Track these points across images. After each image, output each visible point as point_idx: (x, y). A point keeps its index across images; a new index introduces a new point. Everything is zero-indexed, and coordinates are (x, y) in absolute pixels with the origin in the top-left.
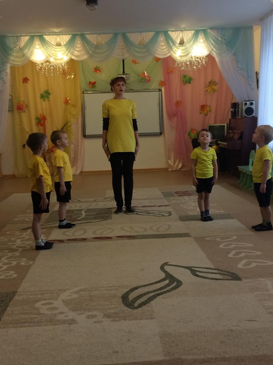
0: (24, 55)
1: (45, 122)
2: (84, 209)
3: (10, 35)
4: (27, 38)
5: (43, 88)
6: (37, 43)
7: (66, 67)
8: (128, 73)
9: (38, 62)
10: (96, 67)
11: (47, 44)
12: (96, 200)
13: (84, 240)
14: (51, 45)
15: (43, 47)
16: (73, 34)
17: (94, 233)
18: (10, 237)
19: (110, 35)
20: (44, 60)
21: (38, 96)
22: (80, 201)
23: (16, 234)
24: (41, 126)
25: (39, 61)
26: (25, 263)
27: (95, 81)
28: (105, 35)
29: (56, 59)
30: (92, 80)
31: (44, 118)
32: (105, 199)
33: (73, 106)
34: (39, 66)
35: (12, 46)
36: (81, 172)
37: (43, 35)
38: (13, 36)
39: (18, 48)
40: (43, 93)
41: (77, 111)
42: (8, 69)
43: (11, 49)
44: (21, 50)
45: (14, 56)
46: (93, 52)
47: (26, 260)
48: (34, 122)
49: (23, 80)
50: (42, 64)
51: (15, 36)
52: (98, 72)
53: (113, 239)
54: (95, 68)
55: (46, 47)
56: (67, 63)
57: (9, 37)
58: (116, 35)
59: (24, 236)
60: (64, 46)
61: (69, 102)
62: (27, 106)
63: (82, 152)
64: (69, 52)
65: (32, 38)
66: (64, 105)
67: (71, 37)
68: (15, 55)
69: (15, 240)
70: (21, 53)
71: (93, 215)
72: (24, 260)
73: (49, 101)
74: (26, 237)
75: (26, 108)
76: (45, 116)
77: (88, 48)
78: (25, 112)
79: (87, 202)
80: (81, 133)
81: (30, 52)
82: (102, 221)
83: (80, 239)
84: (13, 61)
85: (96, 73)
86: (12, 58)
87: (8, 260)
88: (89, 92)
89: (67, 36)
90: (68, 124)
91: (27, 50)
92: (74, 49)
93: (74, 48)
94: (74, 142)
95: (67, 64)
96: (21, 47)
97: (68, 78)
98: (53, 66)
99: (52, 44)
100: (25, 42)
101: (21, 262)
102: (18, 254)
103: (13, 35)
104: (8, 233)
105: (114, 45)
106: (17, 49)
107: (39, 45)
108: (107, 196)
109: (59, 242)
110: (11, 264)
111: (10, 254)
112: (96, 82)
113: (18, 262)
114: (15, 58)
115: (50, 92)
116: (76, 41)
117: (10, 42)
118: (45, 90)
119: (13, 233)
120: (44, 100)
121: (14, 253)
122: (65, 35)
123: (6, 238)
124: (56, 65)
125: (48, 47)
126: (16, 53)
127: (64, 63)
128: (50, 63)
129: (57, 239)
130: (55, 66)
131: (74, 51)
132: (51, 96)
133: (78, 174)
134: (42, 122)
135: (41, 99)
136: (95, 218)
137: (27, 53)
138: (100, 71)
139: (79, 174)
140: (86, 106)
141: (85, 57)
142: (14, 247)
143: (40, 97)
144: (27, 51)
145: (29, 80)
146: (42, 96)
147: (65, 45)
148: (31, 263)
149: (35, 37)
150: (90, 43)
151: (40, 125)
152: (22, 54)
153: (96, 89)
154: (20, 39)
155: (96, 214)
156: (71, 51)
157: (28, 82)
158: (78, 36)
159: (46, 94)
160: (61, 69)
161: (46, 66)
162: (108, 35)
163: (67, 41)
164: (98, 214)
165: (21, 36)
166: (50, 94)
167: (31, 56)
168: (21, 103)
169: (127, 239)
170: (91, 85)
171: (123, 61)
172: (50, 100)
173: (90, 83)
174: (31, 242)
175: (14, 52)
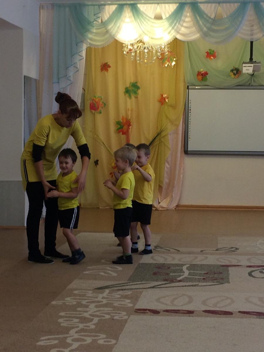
0: (107, 32)
1: (128, 128)
2: (185, 265)
3: (90, 3)
4: (113, 8)
5: (130, 79)
6: (127, 14)
7: (166, 50)
8: (257, 61)
9: (127, 43)
10: (209, 50)
11: (142, 16)
12: (203, 251)
13: (190, 312)
14: (147, 18)
15: (136, 22)
16: (180, 3)
17: (204, 303)
18: (80, 299)
19: (236, 4)
20: (135, 40)
21: (122, 90)
22: (179, 251)
23: (88, 295)
24: (123, 134)
25: (128, 41)
26: (105, 342)
27: (206, 71)
28: (228, 4)
29: (152, 38)
30: (202, 70)
31: (128, 123)
32: (217, 250)
33: (171, 106)
34: (127, 47)
35: (91, 18)
36: (177, 206)
37: (136, 4)
38: (94, 5)
39: (100, 22)
40: (129, 87)
41: (177, 115)
42: (83, 51)
43: (90, 23)
44: (104, 24)
45: (94, 33)
46: (209, 29)
47: (104, 336)
48: (113, 128)
49: (101, 66)
50: (132, 45)
51: (96, 5)
52: (212, 58)
53: (233, 315)
54: (207, 52)
55: (140, 20)
56: (169, 44)
57: (88, 5)
58: (244, 5)
59: (99, 299)
60: (166, 20)
61: (167, 101)
62: (105, 105)
63: (181, 176)
64: (173, 28)
65: (121, 8)
66: (157, 104)
67: (177, 7)
68: (95, 31)
69: (87, 304)
70: (104, 29)
71: (200, 275)
72: (103, 336)
73: (136, 97)
74: (102, 302)
75: (102, 108)
76: (129, 120)
77: (201, 22)
78: (101, 113)
79: (190, 253)
80: (181, 148)
81: (116, 28)
82: (215, 285)
83: (183, 312)
84: (91, 39)
85: (208, 59)
86: (90, 36)
87: (79, 334)
88: (196, 88)
89: (171, 5)
90: (163, 134)
91: (113, 24)
92: (181, 25)
93: (181, 23)
94: (169, 160)
95: (168, 46)
96: (104, 21)
97: (166, 65)
98: (148, 48)
99: (149, 17)
100: (111, 13)
101: (98, 340)
102: (93, 327)
103: (94, 3)
104: (76, 292)
105: (240, 19)
106: (97, 23)
107: (129, 17)
108: (220, 246)
109: (152, 314)
110: (84, 340)
111: (81, 326)
112: (208, 72)
113: (94, 340)
114: (95, 36)
115: (139, 85)
116: (185, 13)
117: (89, 13)
118: (132, 82)
119: (84, 293)
120: (130, 97)
121: (88, 324)
122: (169, 4)
123: (75, 300)
124: (152, 47)
125: (143, 21)
126: (96, 29)
127: (163, 44)
128: (144, 44)
129: (148, 308)
130: (150, 48)
131: (180, 26)
132: (139, 92)
133: (173, 209)
134: (125, 128)
135: (125, 95)
136: (204, 279)
137: (112, 29)
138: (214, 56)
139: (175, 208)
140: (190, 107)
141: (197, 36)
142: (86, 315)
143: (124, 92)
144: (113, 27)
145: (110, 67)
146: (127, 91)
147: (167, 18)
148: (114, 342)
149: (125, 6)
150: (205, 16)
151: (121, 133)
152: (106, 30)
153: (207, 83)
154: (104, 8)
155: (204, 273)
156: (175, 27)
157: (108, 70)
158: (188, 5)
159: (133, 88)
160: (159, 53)
161: (137, 48)
162: (232, 4)
163: (170, 13)
164: (207, 273)
165: (105, 5)
166: (138, 88)
167: (117, 34)
168: (97, 100)
169: (257, 318)
170: (200, 77)
171: (252, 43)
172: (138, 96)
173: (199, 74)
174: (111, 309)
175: (94, 27)
